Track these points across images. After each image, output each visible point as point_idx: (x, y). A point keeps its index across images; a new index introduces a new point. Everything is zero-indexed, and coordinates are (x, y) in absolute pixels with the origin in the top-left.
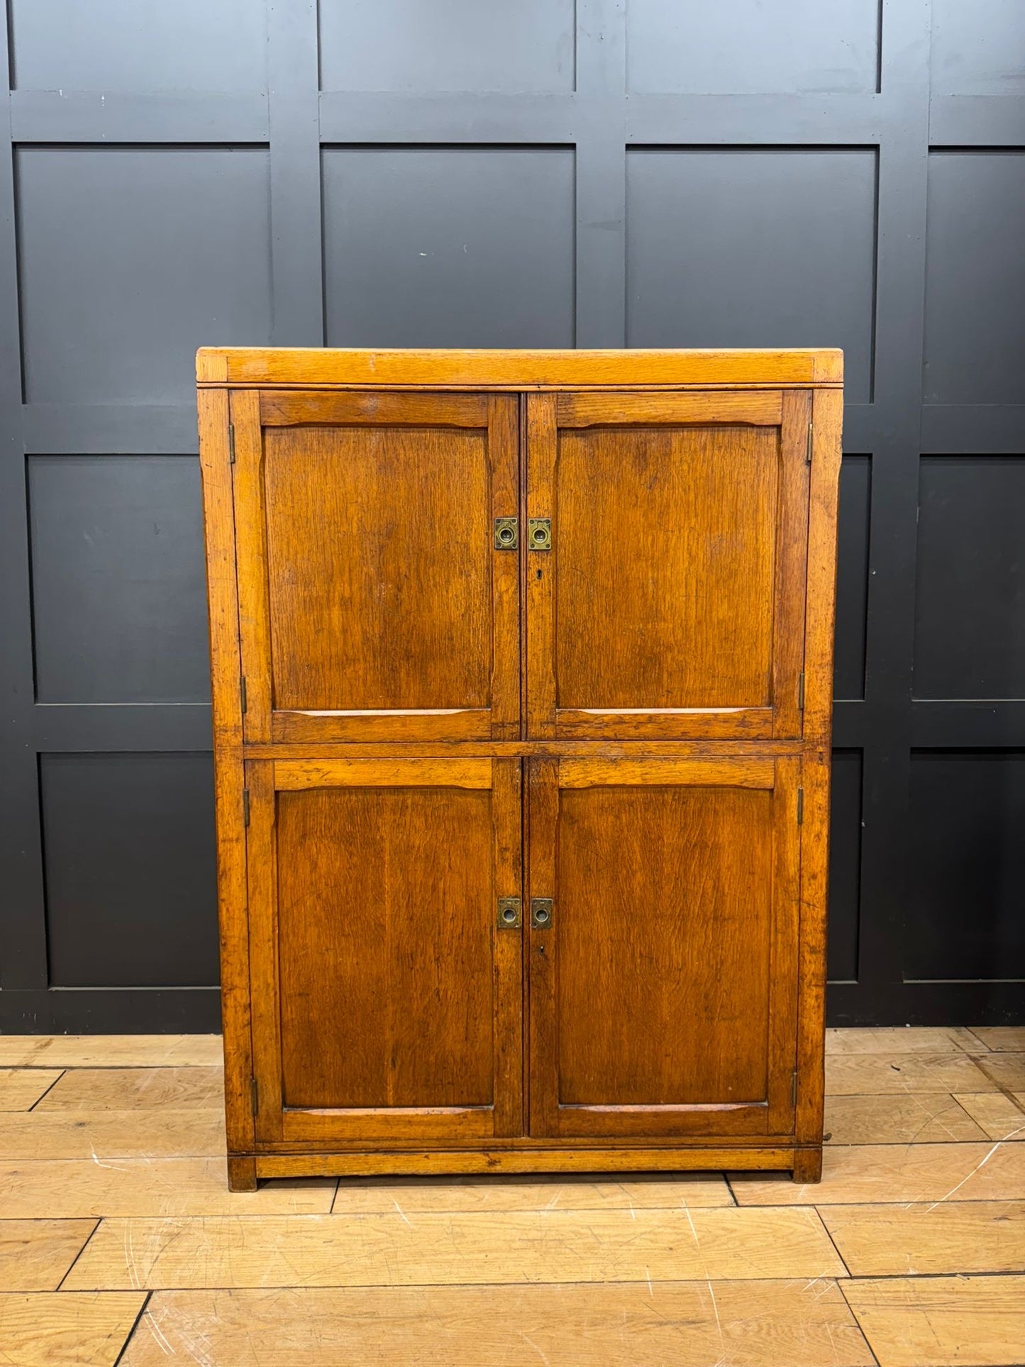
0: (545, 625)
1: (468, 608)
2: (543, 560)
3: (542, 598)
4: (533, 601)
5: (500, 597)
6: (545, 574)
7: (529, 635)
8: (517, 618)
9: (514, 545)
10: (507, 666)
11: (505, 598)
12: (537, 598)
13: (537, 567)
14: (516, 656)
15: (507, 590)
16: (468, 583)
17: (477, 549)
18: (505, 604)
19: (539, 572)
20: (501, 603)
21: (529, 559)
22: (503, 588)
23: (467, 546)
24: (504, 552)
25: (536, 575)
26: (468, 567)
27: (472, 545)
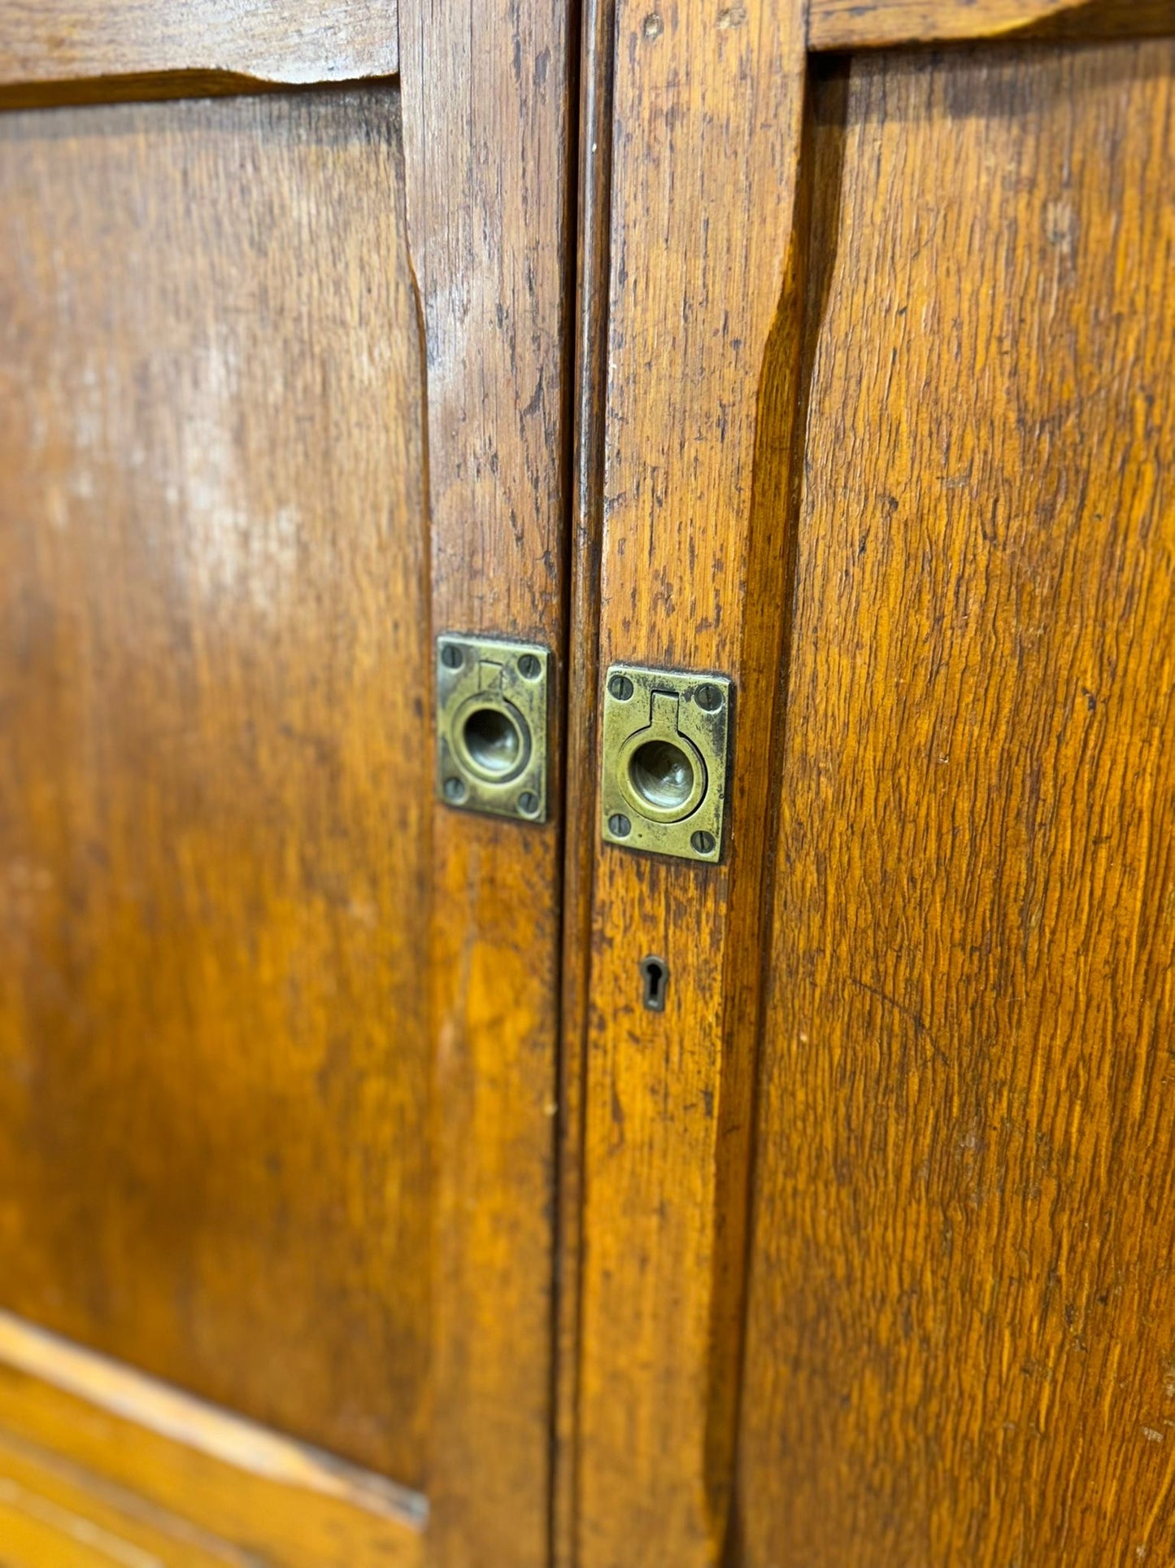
0: (678, 1257)
1: (338, 1049)
2: (677, 912)
3: (666, 1116)
4: (617, 1114)
5: (464, 1046)
6: (682, 990)
7: (593, 1277)
8: (538, 1173)
9: (529, 801)
10: (487, 1377)
11: (486, 1058)
12: (639, 1106)
13: (647, 944)
14: (531, 1346)
15: (496, 1023)
16: (337, 933)
17: (375, 778)
18: (483, 1091)
19: (655, 973)
20: (465, 1076)
21: (601, 893)
22: (479, 1009)
23: (327, 755)
24: (485, 827)
25: (637, 984)
26: (336, 860)
27: (355, 755)
